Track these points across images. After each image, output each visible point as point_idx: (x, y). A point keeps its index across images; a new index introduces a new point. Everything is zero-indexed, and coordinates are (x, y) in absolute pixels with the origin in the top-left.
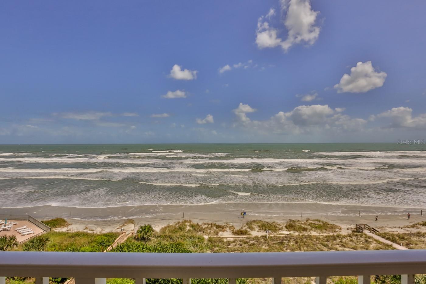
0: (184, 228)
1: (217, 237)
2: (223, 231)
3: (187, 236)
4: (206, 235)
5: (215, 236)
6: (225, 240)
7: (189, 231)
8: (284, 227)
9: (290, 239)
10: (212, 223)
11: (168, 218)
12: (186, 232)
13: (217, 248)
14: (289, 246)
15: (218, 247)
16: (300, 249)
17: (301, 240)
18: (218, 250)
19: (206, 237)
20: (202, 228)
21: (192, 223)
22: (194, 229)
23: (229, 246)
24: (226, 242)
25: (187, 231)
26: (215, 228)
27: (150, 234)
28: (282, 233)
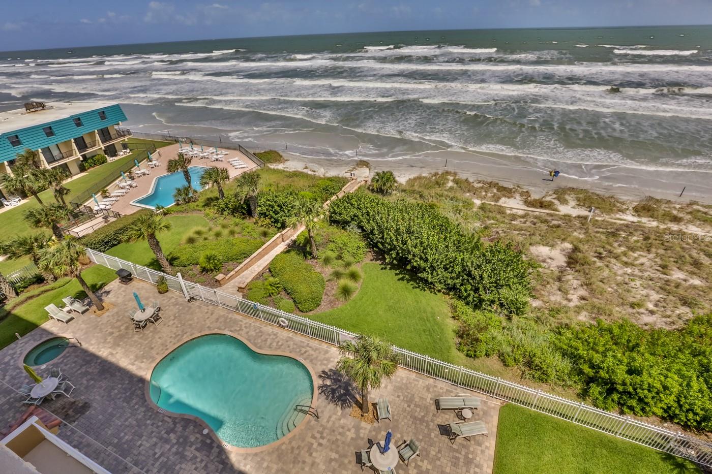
0: (444, 184)
1: (495, 205)
2: (509, 198)
3: (447, 196)
4: (477, 198)
5: (493, 203)
6: (508, 212)
7: (451, 188)
8: (631, 208)
9: (636, 230)
10: (491, 182)
11: (421, 165)
12: (446, 190)
13: (492, 221)
14: (628, 241)
15: (493, 219)
16: (648, 251)
17: (659, 236)
18: (493, 224)
19: (478, 202)
20: (473, 186)
21: (457, 177)
22: (460, 187)
23: (513, 222)
24: (510, 214)
25: (447, 188)
26: (495, 191)
27: (391, 186)
28: (621, 217)
